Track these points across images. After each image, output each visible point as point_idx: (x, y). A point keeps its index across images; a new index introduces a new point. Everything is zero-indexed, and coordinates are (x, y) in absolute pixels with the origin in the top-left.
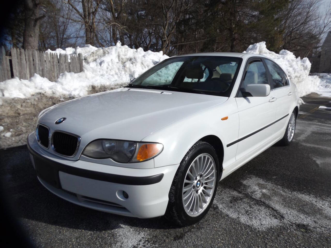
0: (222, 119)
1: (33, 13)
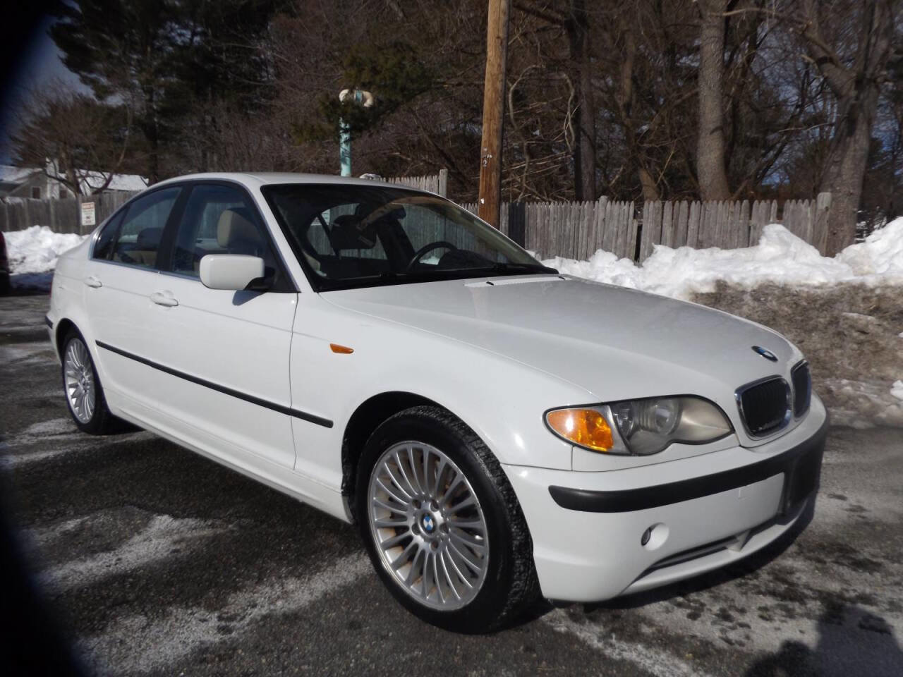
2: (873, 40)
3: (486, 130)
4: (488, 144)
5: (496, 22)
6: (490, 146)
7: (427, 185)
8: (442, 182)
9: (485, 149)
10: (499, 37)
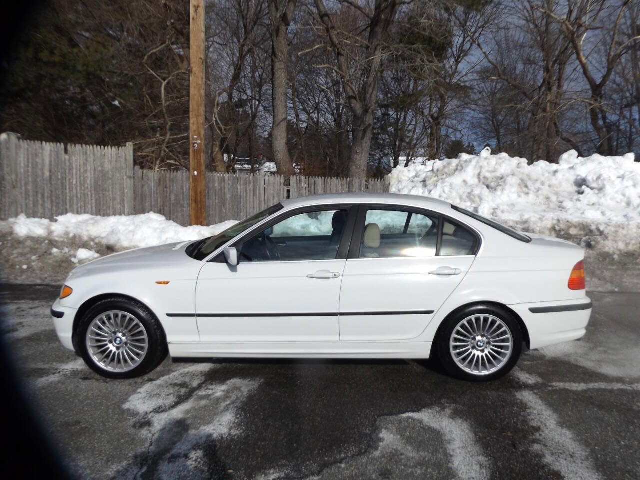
0: (167, 283)
1: (363, 122)
3: (195, 123)
4: (197, 133)
5: (199, 47)
6: (199, 135)
7: (114, 154)
8: (129, 152)
9: (196, 137)
10: (201, 59)
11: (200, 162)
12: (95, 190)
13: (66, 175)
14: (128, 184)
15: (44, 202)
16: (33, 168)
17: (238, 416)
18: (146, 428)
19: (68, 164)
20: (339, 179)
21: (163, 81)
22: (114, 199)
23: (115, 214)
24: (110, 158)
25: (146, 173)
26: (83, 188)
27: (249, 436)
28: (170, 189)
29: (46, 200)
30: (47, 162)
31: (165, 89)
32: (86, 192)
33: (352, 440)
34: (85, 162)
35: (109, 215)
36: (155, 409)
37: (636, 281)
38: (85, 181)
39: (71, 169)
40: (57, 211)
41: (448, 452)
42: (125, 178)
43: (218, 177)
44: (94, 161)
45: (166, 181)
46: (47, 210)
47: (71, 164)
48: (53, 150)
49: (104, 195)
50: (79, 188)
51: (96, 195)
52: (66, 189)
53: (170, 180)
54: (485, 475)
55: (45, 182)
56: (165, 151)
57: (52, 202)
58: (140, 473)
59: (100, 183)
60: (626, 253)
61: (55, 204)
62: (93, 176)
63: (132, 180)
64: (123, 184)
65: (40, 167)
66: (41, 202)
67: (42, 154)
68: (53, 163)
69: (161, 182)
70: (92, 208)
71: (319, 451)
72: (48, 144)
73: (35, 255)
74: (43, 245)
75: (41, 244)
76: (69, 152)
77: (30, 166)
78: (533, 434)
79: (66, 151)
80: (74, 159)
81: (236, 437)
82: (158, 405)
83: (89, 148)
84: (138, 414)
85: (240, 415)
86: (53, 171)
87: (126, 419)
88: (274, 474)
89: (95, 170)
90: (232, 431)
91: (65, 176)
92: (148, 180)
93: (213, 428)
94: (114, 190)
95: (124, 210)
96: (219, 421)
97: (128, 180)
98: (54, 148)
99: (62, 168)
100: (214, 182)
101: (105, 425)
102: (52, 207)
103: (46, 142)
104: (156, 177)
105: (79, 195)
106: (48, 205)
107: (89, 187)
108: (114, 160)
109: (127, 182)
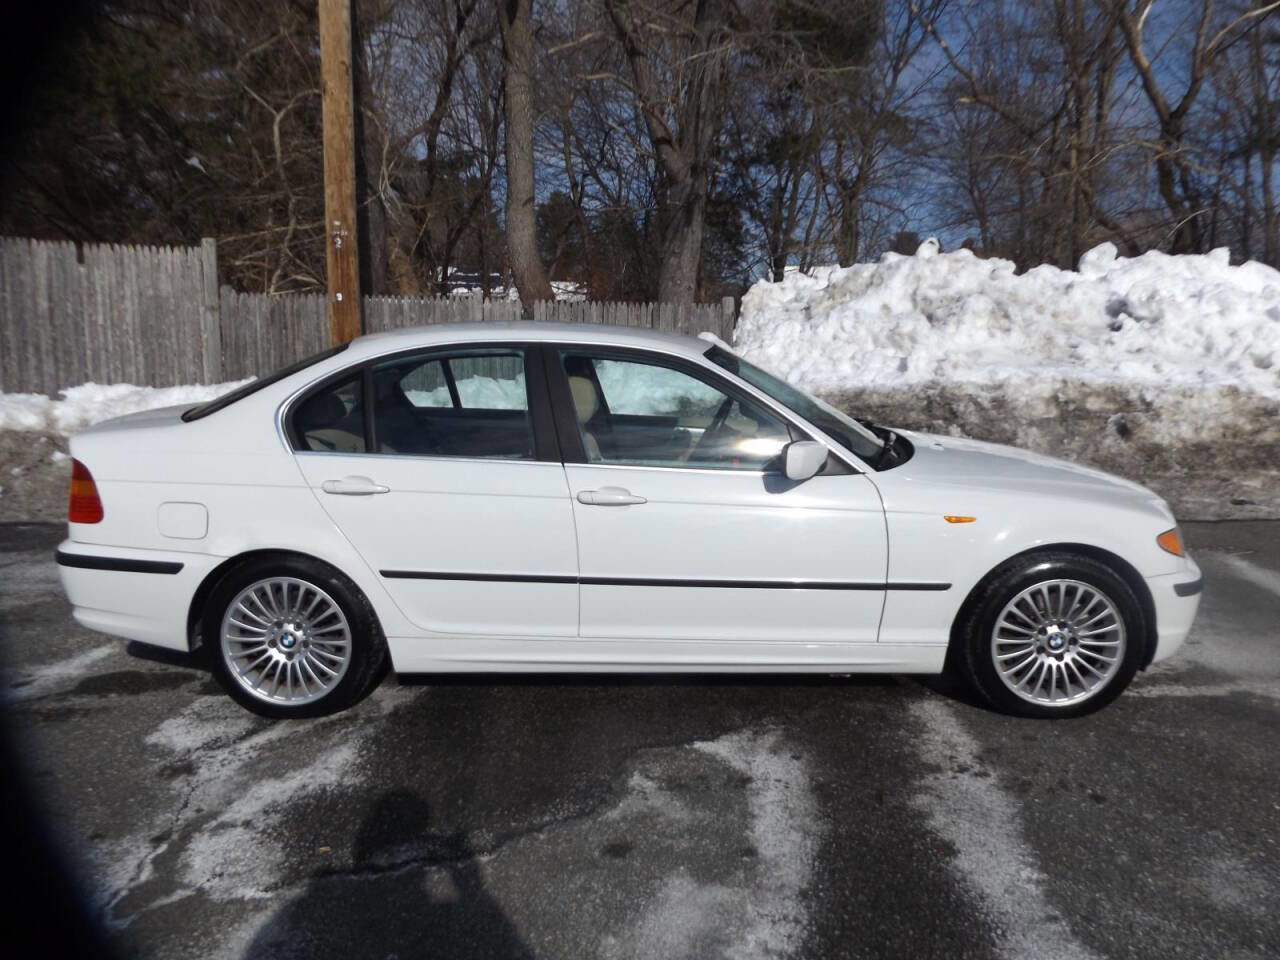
2: (701, 125)
3: (336, 196)
4: (340, 215)
5: (337, 39)
6: (344, 219)
7: (177, 261)
8: (208, 257)
9: (337, 223)
10: (343, 63)
11: (348, 274)
12: (144, 334)
13: (82, 305)
14: (208, 321)
15: (40, 361)
16: (14, 293)
17: (364, 752)
18: (182, 777)
19: (85, 283)
20: (631, 305)
21: (274, 112)
22: (182, 353)
23: (182, 383)
24: (170, 271)
25: (244, 300)
26: (118, 333)
27: (375, 787)
28: (294, 330)
29: (44, 357)
30: (43, 280)
31: (280, 129)
32: (124, 340)
33: (573, 790)
34: (120, 278)
35: (171, 385)
36: (207, 744)
37: (1207, 500)
38: (122, 318)
39: (91, 295)
40: (67, 380)
41: (750, 809)
42: (202, 309)
43: (390, 305)
44: (138, 276)
45: (285, 316)
46: (46, 378)
47: (91, 283)
48: (53, 254)
49: (160, 345)
50: (109, 333)
51: (144, 346)
52: (84, 335)
53: (292, 314)
54: (808, 850)
55: (40, 321)
56: (287, 255)
57: (56, 360)
58: (152, 856)
59: (152, 322)
60: (1194, 445)
61: (62, 366)
62: (136, 306)
63: (217, 314)
64: (199, 324)
65: (28, 291)
66: (33, 362)
67: (31, 264)
68: (55, 284)
69: (275, 317)
70: (138, 371)
71: (502, 811)
72: (42, 243)
73: (18, 466)
74: (36, 445)
75: (30, 445)
76: (86, 260)
77: (8, 288)
78: (922, 777)
79: (81, 259)
80: (97, 273)
81: (350, 790)
82: (214, 736)
83: (127, 251)
84: (172, 752)
85: (369, 751)
86: (56, 298)
87: (146, 762)
88: (407, 851)
89: (141, 294)
90: (346, 779)
91: (80, 309)
92: (248, 312)
93: (310, 774)
94: (181, 335)
95: (203, 375)
96: (325, 762)
97: (208, 314)
98: (56, 253)
99: (74, 293)
100: (381, 315)
101: (102, 773)
102: (57, 370)
103: (38, 239)
104: (265, 308)
105: (111, 348)
106: (49, 367)
107: (131, 332)
108: (178, 273)
109: (205, 319)
